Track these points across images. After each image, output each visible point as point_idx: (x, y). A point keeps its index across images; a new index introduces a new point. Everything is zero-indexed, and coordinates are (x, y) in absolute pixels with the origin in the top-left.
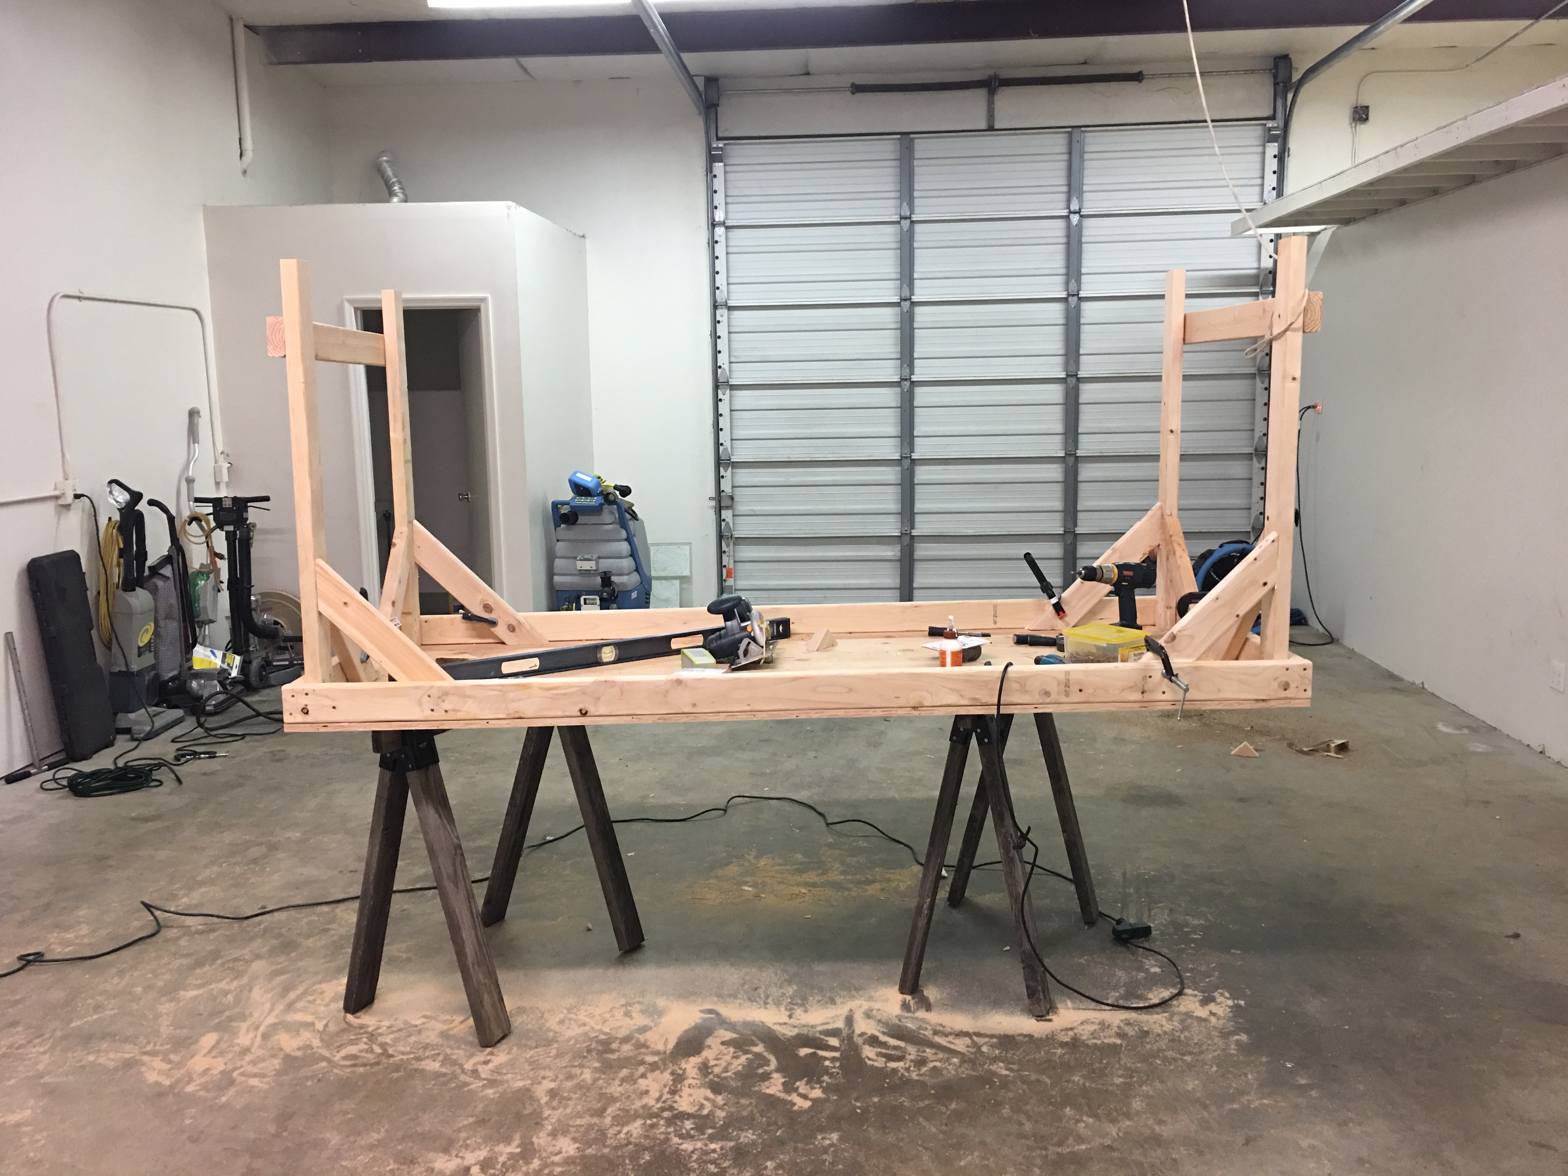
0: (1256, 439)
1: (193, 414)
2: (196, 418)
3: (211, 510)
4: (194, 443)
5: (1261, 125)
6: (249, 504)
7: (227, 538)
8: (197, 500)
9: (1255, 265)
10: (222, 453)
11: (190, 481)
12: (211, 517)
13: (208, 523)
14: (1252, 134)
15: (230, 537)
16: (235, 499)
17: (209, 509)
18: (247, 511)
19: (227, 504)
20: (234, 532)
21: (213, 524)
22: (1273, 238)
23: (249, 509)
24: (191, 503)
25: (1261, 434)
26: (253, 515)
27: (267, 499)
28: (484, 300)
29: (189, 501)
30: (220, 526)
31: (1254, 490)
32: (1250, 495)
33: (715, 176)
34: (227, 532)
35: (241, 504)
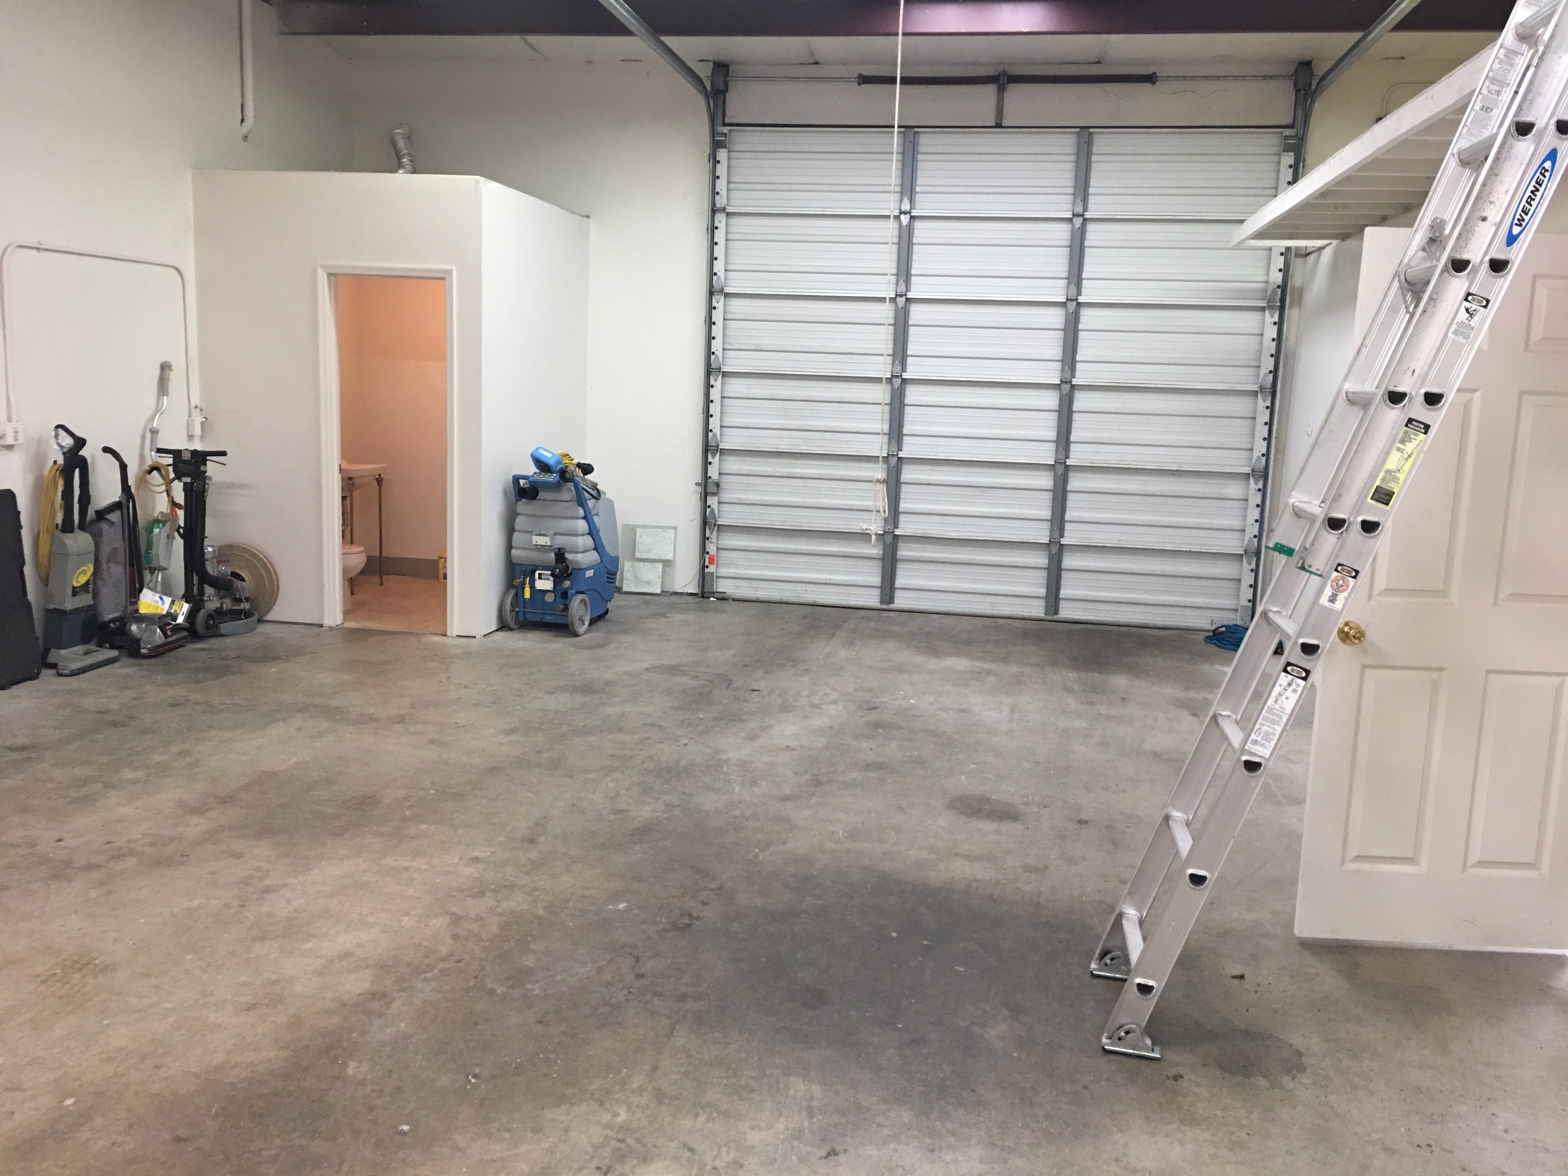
0: (1254, 460)
1: (165, 367)
2: (167, 370)
3: (171, 461)
4: (163, 395)
5: (1278, 133)
6: (208, 458)
7: (185, 490)
8: (159, 451)
9: (1264, 279)
10: (196, 407)
11: (154, 432)
12: (171, 469)
13: (167, 472)
14: (1269, 142)
15: (187, 488)
16: (195, 453)
17: (169, 460)
18: (205, 464)
19: (186, 456)
20: (192, 484)
21: (172, 475)
22: (1284, 251)
23: (208, 462)
24: (153, 453)
25: (1260, 454)
26: (211, 468)
27: (223, 454)
28: (450, 272)
29: (151, 451)
30: (178, 477)
31: (1249, 511)
32: (1245, 517)
33: (718, 162)
34: (185, 484)
35: (200, 457)
